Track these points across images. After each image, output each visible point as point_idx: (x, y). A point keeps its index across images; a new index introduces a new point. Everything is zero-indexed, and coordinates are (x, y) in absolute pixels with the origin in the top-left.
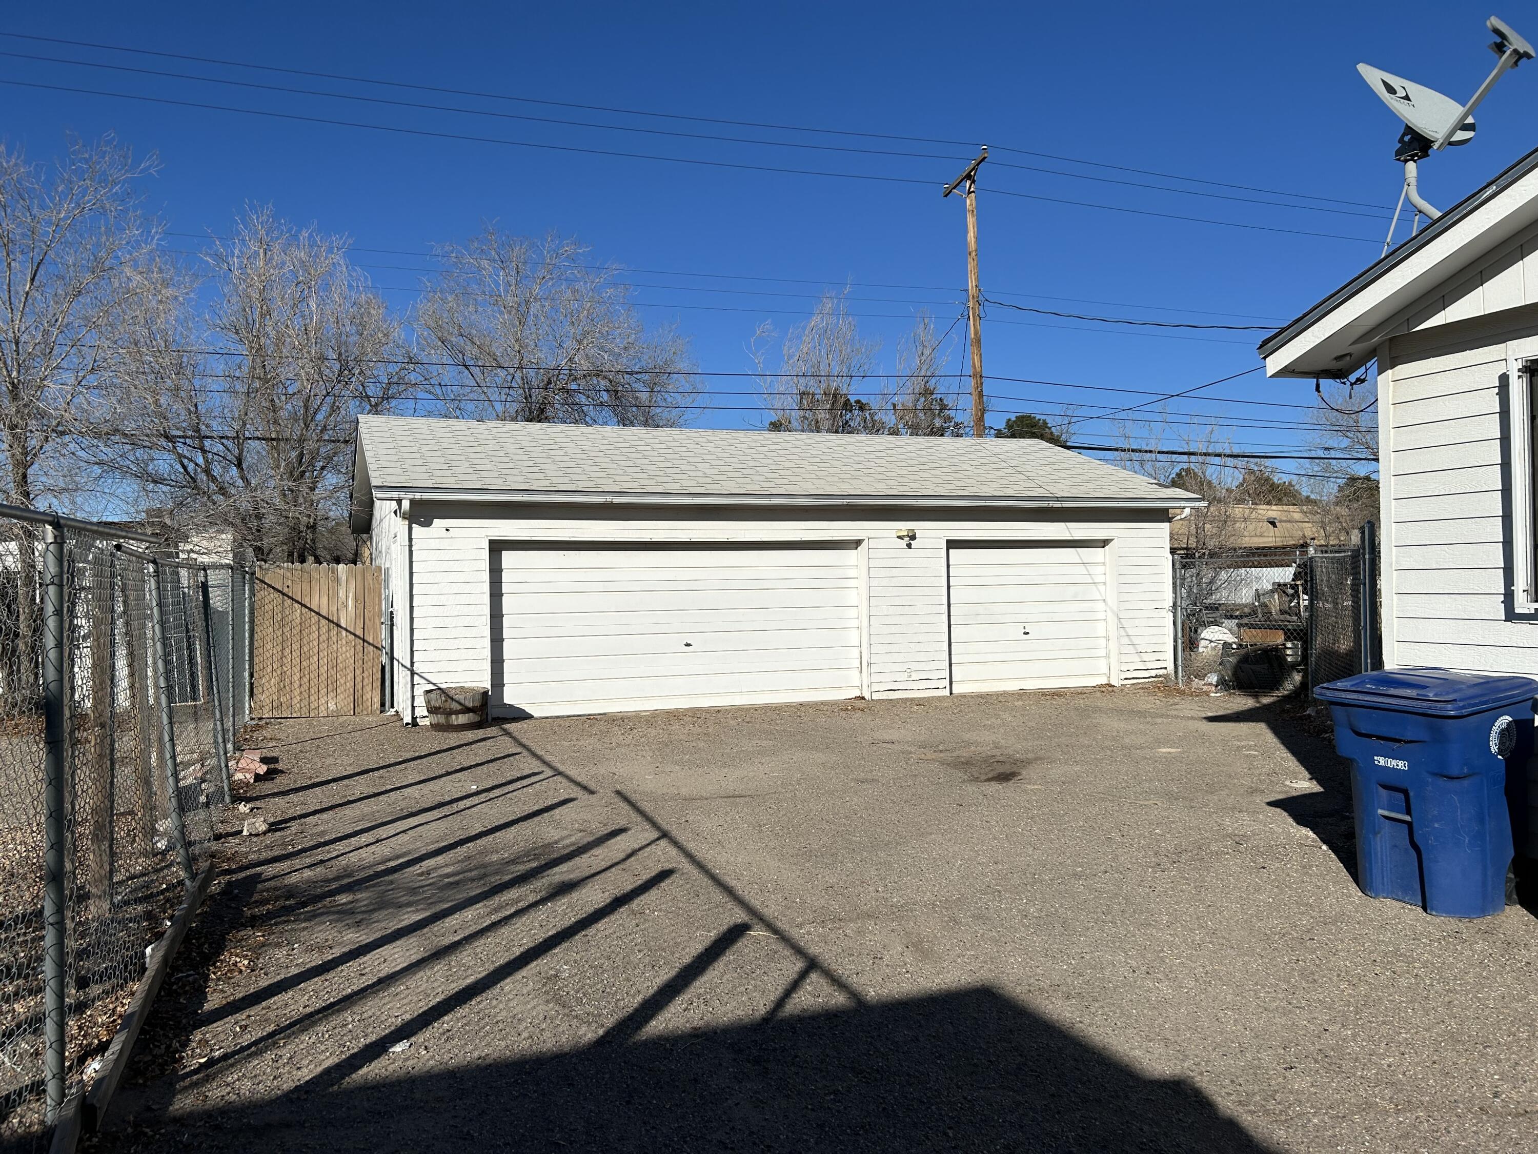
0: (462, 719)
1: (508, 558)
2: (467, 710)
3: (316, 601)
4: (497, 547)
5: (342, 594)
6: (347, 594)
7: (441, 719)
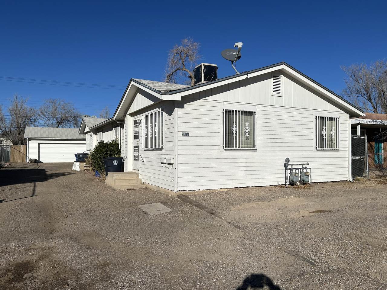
0: (33, 162)
1: (41, 145)
2: (33, 161)
3: (18, 149)
4: (39, 144)
5: (21, 148)
6: (22, 149)
7: (31, 162)
